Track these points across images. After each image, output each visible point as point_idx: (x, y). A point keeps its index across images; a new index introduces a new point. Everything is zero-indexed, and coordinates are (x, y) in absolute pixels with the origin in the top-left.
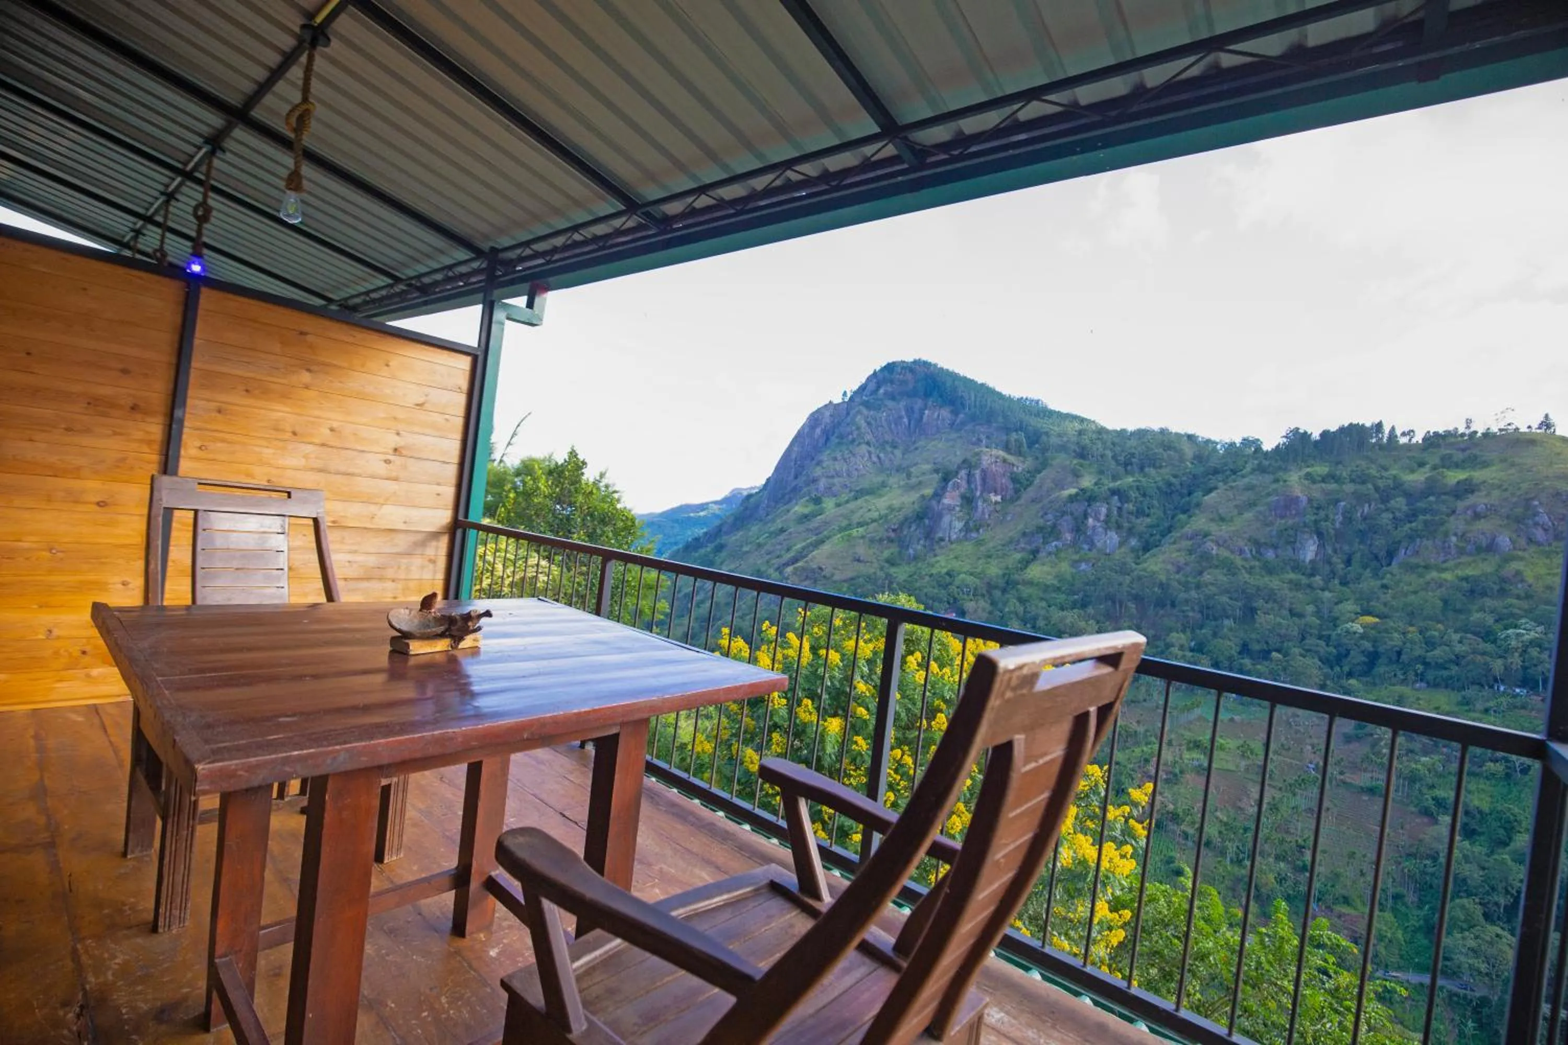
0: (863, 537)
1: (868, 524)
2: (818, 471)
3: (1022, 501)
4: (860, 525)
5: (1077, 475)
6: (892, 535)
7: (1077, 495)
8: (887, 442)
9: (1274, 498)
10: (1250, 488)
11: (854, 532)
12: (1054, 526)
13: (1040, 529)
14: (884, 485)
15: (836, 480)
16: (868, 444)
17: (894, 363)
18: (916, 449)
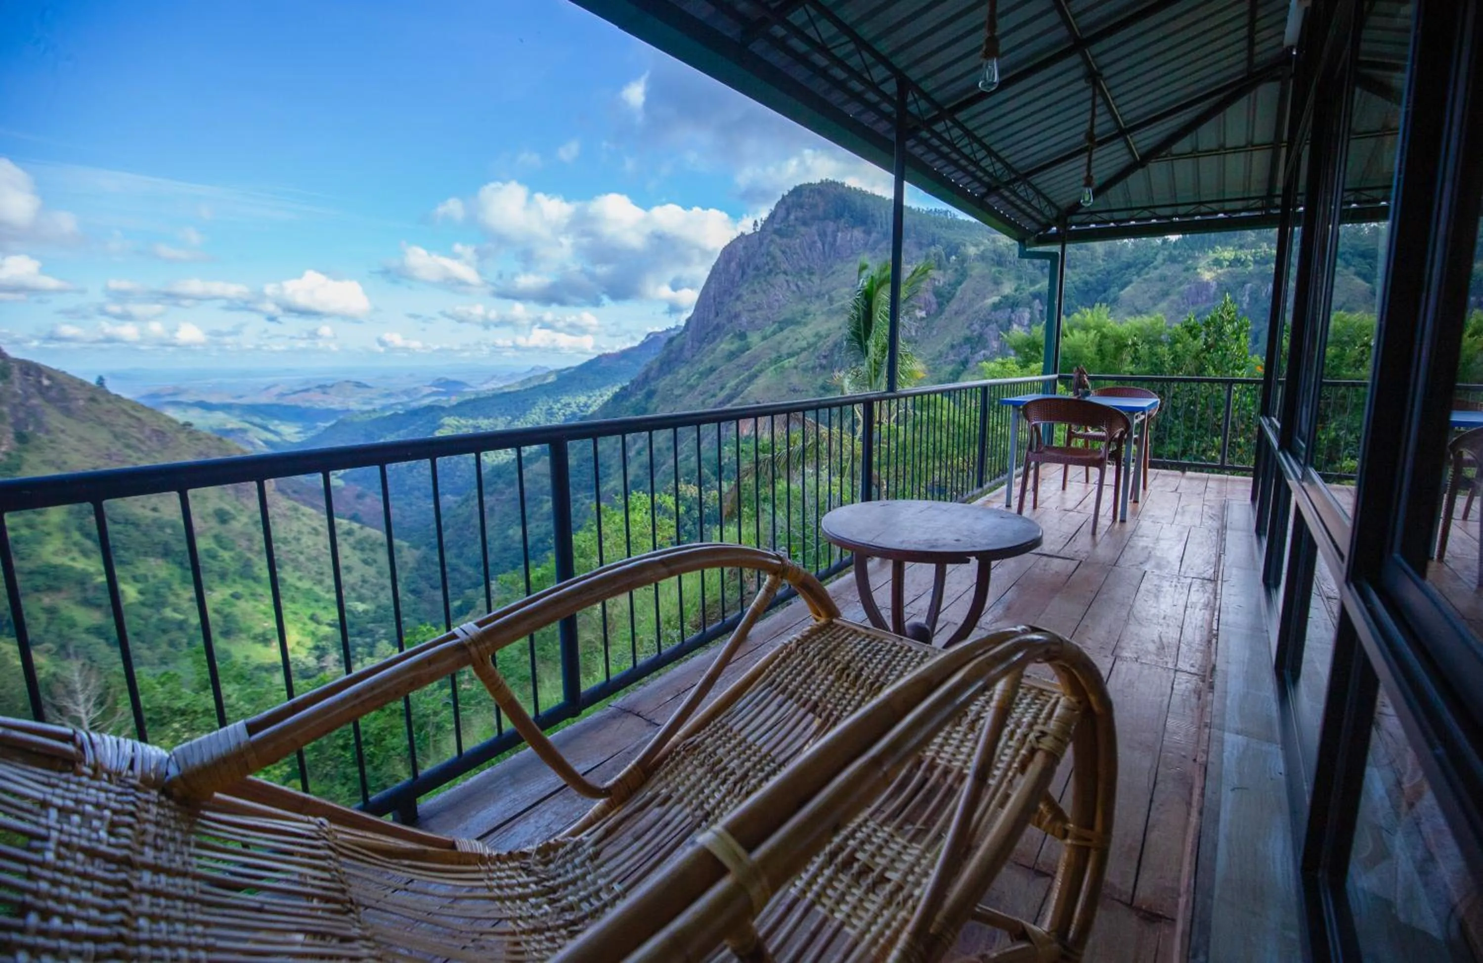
0: (796, 367)
1: (798, 354)
2: (739, 307)
3: (946, 314)
4: (790, 355)
5: (997, 283)
6: (824, 362)
7: (1000, 302)
8: (803, 269)
9: (1186, 287)
10: (1163, 278)
11: (786, 363)
12: (981, 335)
13: (967, 340)
14: (806, 314)
15: (758, 313)
16: (785, 273)
17: (801, 186)
18: (833, 273)
